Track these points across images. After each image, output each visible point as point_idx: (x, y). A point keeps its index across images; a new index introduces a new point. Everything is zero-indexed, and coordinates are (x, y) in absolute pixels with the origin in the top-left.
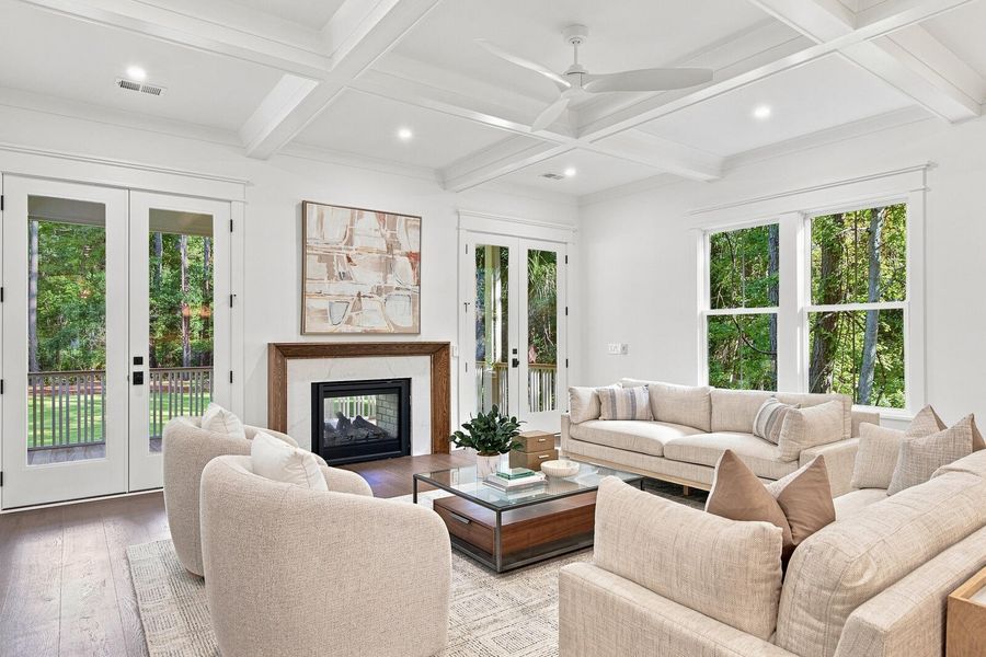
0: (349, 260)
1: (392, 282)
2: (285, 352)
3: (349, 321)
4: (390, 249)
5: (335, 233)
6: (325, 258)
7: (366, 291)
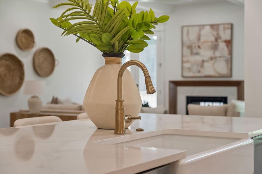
0: (199, 47)
1: (217, 54)
2: (176, 84)
3: (199, 72)
4: (216, 40)
5: (193, 36)
6: (190, 47)
7: (206, 58)
